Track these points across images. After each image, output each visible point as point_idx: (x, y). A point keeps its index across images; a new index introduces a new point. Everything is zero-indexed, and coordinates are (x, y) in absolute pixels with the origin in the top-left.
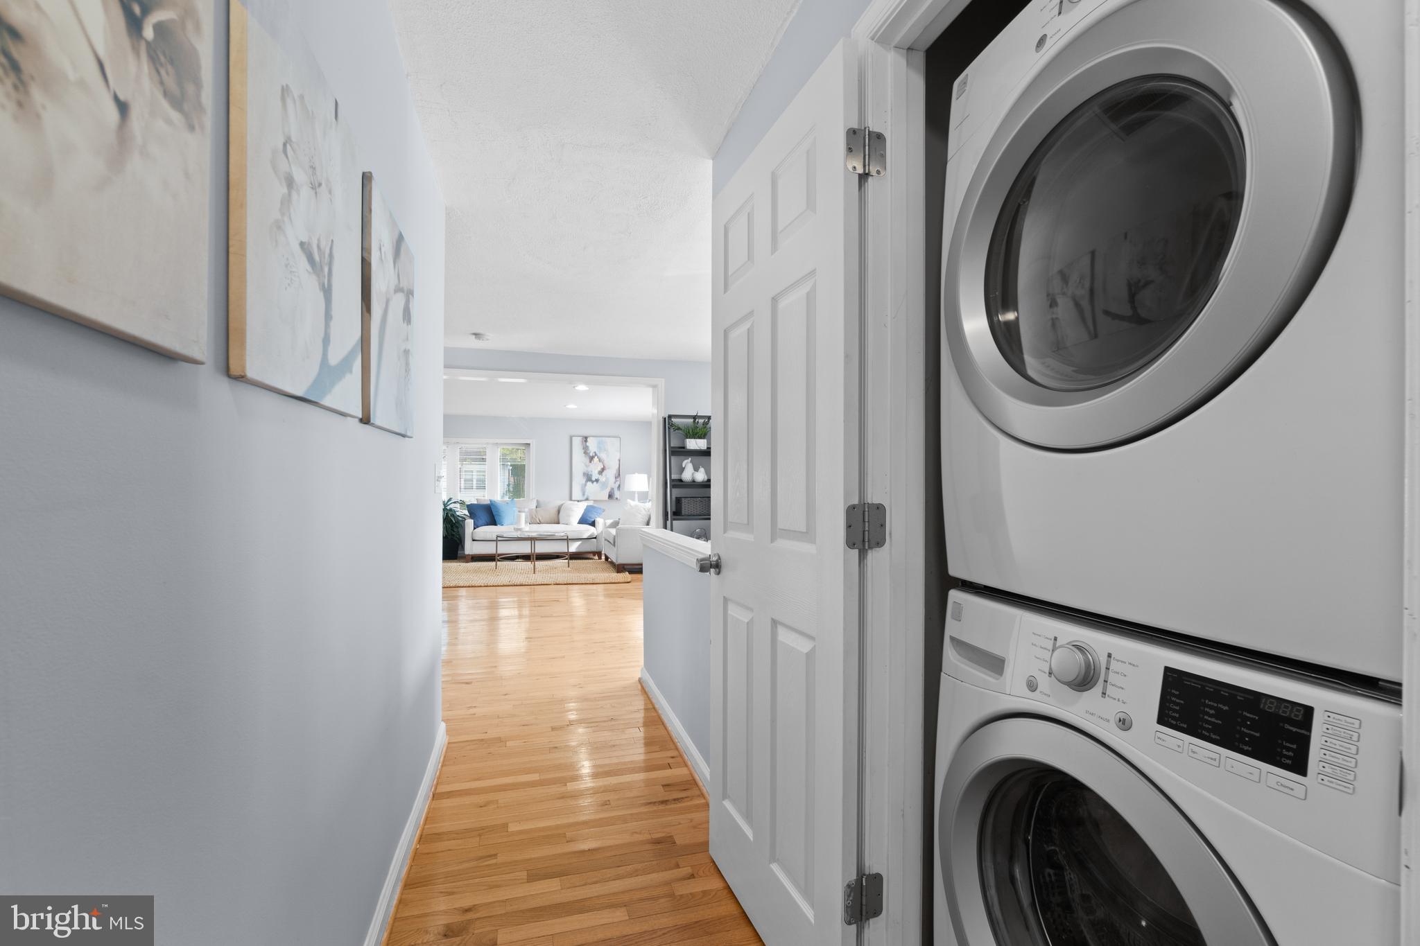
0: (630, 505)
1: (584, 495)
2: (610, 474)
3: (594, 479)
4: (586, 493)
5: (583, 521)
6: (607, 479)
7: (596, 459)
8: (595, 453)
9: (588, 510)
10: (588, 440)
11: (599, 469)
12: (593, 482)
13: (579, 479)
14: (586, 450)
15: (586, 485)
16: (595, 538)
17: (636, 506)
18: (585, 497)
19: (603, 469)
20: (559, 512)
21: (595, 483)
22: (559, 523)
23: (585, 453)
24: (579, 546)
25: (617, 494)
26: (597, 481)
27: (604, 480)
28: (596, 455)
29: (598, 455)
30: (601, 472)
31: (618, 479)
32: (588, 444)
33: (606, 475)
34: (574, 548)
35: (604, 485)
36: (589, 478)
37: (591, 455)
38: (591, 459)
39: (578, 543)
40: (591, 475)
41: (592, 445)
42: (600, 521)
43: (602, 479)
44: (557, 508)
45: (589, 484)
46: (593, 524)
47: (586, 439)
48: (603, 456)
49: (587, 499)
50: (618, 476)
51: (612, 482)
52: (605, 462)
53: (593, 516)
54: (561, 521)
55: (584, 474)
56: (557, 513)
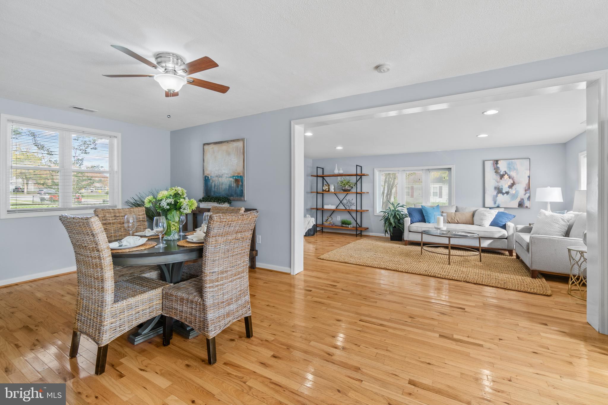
0: (545, 215)
1: (495, 203)
2: (520, 189)
3: (504, 191)
4: (497, 203)
5: (494, 224)
6: (517, 192)
7: (506, 177)
8: (505, 172)
9: (499, 215)
10: (499, 162)
11: (509, 184)
12: (503, 194)
13: (490, 192)
14: (497, 170)
15: (497, 196)
16: (506, 238)
17: (552, 216)
18: (496, 205)
19: (513, 184)
20: (473, 215)
21: (505, 194)
22: (473, 224)
23: (497, 172)
24: (492, 242)
25: (527, 203)
26: (507, 193)
27: (514, 192)
28: (506, 173)
29: (508, 173)
30: (511, 186)
31: (527, 192)
32: (498, 165)
33: (516, 189)
34: (485, 244)
35: (514, 197)
36: (499, 191)
37: (502, 173)
38: (502, 177)
39: (490, 241)
40: (502, 189)
41: (503, 166)
42: (511, 225)
43: (512, 191)
44: (472, 213)
45: (500, 195)
46: (504, 227)
47: (496, 162)
48: (513, 174)
49: (498, 207)
50: (528, 189)
51: (521, 193)
52: (515, 179)
53: (504, 221)
54: (475, 222)
55: (495, 188)
56: (472, 216)
